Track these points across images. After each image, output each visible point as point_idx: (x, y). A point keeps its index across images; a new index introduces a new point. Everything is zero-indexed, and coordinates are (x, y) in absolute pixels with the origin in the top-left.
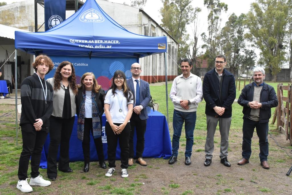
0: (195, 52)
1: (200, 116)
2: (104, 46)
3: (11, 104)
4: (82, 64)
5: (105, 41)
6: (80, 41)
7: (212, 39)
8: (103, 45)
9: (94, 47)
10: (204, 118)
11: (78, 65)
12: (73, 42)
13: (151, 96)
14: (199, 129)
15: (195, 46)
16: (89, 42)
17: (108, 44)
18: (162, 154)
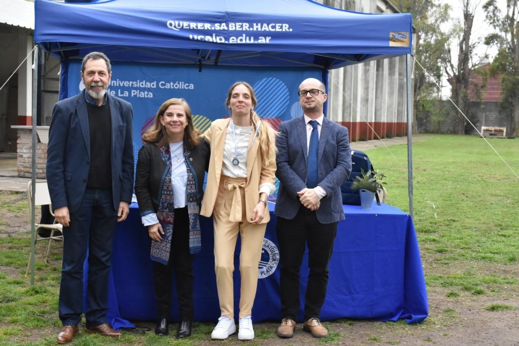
1: (490, 229)
2: (252, 38)
4: (179, 83)
5: (255, 24)
6: (193, 25)
7: (515, 17)
8: (249, 34)
9: (227, 39)
10: (500, 233)
11: (168, 86)
12: (175, 27)
13: (372, 166)
14: (491, 259)
15: (464, 39)
16: (215, 27)
17: (261, 31)
18: (401, 312)
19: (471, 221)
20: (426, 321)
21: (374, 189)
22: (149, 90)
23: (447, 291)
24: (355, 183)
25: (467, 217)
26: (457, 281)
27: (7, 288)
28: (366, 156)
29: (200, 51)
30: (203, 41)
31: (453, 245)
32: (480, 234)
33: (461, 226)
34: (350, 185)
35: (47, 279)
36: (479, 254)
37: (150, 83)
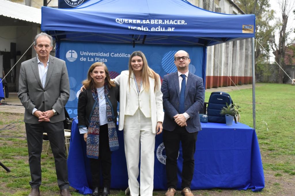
0: (283, 39)
2: (164, 28)
3: (12, 112)
4: (122, 54)
5: (165, 21)
6: (130, 21)
8: (162, 26)
9: (150, 29)
11: (116, 55)
12: (120, 22)
13: (232, 101)
15: (282, 30)
16: (143, 22)
17: (169, 25)
18: (249, 185)
19: (288, 132)
20: (263, 190)
21: (233, 114)
22: (105, 58)
23: (275, 173)
24: (223, 111)
25: (286, 130)
26: (280, 167)
27: (25, 169)
28: (229, 95)
29: (134, 36)
30: (136, 30)
31: (278, 146)
32: (294, 140)
33: (282, 136)
34: (220, 112)
35: (47, 164)
36: (293, 152)
37: (106, 54)
